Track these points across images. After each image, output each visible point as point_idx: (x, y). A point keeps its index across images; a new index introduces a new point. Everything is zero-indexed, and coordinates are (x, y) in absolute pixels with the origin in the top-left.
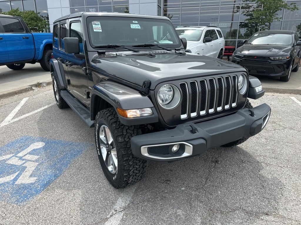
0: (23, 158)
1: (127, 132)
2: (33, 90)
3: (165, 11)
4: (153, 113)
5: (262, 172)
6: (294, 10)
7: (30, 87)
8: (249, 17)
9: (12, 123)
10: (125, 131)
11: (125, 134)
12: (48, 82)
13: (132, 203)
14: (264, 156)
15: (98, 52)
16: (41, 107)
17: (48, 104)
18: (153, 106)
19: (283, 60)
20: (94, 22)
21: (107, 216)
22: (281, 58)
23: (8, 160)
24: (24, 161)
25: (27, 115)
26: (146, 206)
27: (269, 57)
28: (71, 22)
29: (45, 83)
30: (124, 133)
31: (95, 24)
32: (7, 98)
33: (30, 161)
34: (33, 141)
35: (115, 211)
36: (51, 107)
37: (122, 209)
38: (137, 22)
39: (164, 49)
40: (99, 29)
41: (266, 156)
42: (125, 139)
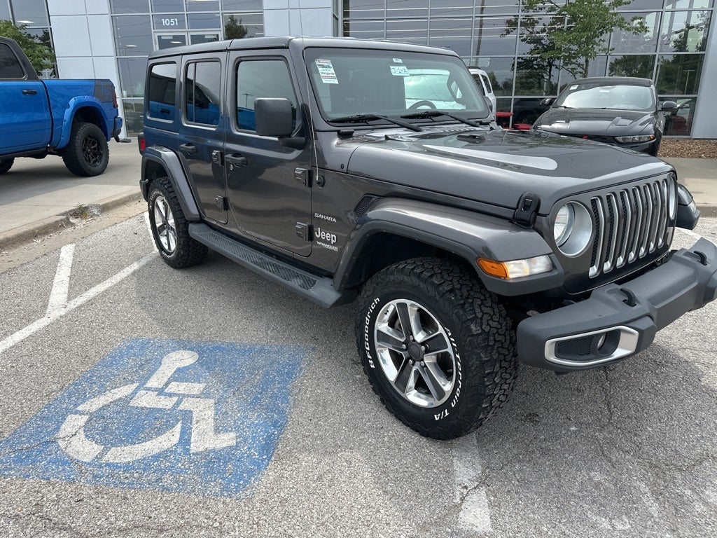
0: (166, 391)
1: (482, 311)
2: (73, 224)
3: (346, 27)
4: (554, 266)
5: (705, 381)
6: (640, 32)
7: (64, 217)
8: (532, 46)
9: (75, 310)
10: (477, 310)
11: (480, 315)
12: (103, 205)
13: (488, 467)
14: (690, 349)
15: (338, 131)
16: (122, 267)
17: (138, 259)
18: (552, 251)
19: (642, 142)
20: (319, 62)
21: (454, 501)
22: (637, 138)
23: (132, 398)
24: (175, 399)
25: (100, 288)
26: (521, 470)
27: (614, 137)
28: (242, 59)
29: (97, 206)
30: (477, 315)
31: (323, 66)
32: (16, 248)
33: (188, 396)
34: (163, 351)
35: (463, 488)
36: (148, 265)
37: (476, 484)
38: (400, 61)
39: (463, 122)
40: (331, 78)
41: (694, 349)
42: (483, 327)
